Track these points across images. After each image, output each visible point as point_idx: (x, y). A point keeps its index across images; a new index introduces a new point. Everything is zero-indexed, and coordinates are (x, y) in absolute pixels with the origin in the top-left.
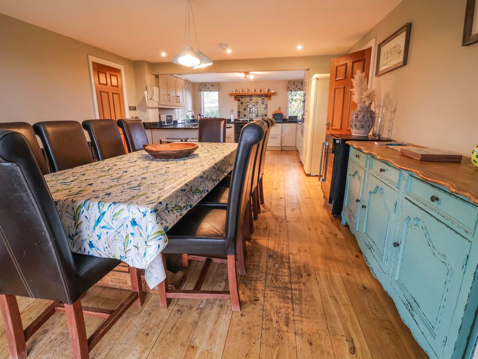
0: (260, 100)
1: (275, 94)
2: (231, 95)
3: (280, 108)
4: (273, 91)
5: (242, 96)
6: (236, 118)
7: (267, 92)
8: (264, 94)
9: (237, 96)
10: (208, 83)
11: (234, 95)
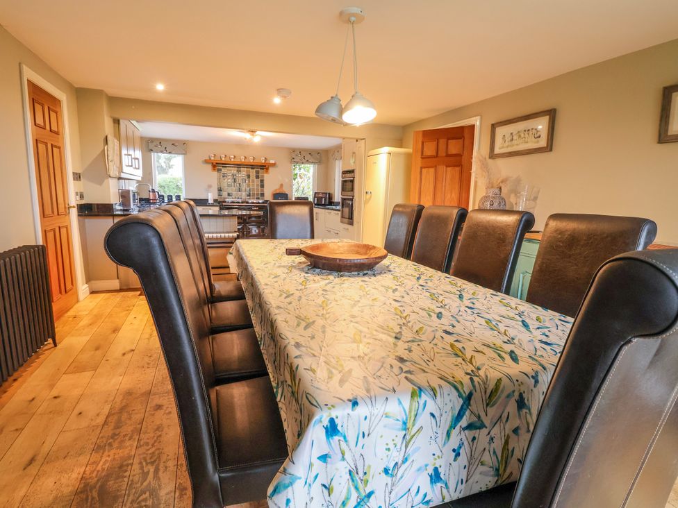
0: (253, 173)
1: (274, 165)
2: (206, 162)
3: (282, 185)
4: (272, 162)
5: (225, 165)
6: (216, 197)
7: (263, 161)
8: (260, 164)
9: (217, 164)
10: (166, 140)
11: (212, 163)
